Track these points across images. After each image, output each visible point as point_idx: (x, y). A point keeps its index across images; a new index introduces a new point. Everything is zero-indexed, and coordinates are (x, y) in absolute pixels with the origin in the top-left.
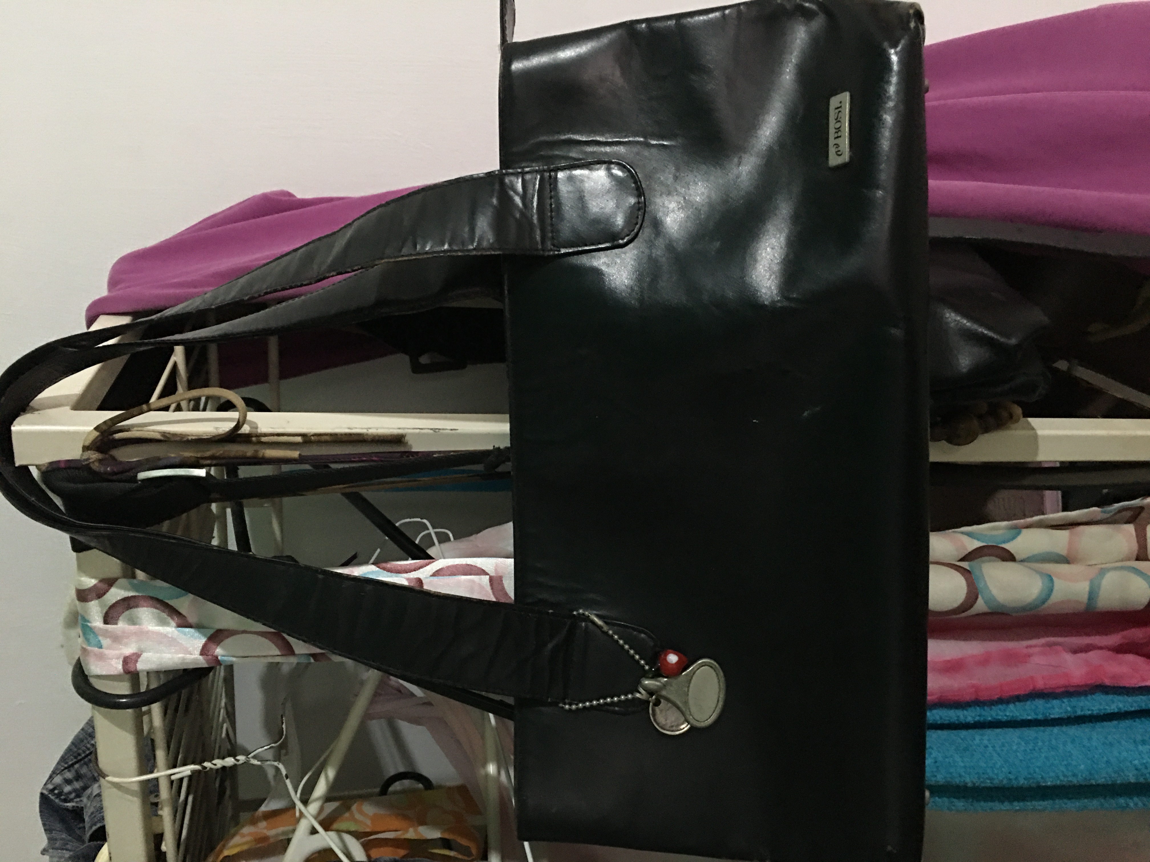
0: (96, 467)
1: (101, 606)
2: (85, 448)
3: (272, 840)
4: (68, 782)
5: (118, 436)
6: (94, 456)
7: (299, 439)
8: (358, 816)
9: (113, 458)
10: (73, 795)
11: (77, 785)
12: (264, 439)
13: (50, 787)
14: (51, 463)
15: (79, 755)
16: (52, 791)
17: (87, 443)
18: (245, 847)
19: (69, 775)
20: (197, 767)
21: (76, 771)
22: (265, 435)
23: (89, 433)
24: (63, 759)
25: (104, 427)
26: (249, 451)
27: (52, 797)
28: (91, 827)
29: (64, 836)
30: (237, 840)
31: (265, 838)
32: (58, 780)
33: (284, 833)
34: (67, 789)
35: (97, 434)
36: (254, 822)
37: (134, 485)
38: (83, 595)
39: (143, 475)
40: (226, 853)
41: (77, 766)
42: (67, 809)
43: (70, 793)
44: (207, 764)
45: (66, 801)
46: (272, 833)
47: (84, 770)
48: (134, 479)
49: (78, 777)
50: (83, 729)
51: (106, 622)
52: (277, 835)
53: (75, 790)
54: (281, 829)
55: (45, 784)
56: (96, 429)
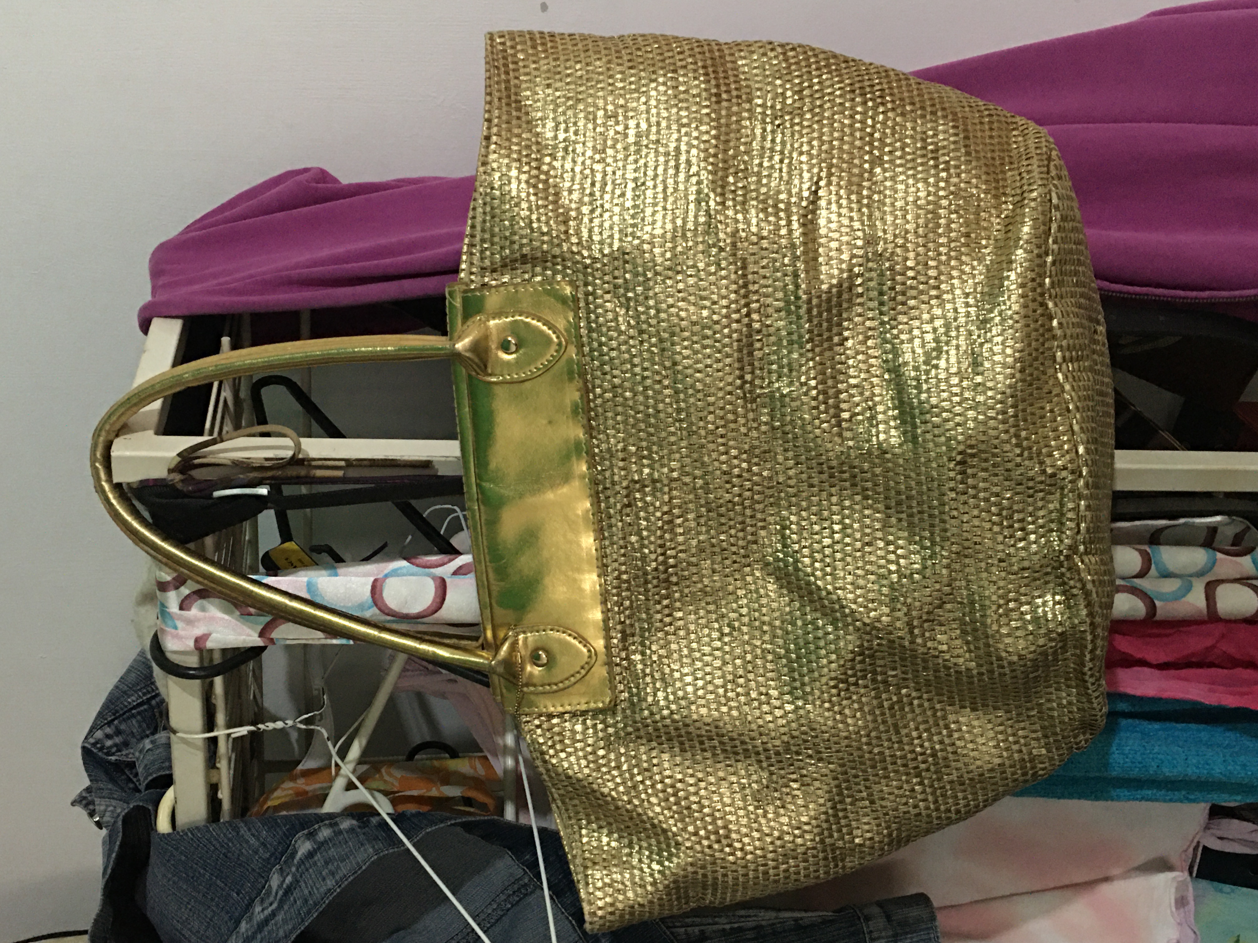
0: (180, 486)
1: (178, 596)
2: (170, 471)
3: (310, 794)
4: (108, 737)
5: (197, 461)
6: (177, 477)
7: (343, 463)
8: (387, 778)
9: (193, 478)
10: (114, 750)
11: (117, 740)
12: (314, 463)
13: (92, 740)
14: (141, 482)
15: (117, 712)
16: (94, 745)
17: (172, 466)
18: (287, 799)
19: (108, 730)
20: (252, 728)
21: (116, 727)
22: (314, 460)
23: (173, 458)
24: (100, 715)
25: (185, 454)
26: (303, 472)
27: (95, 751)
28: (146, 778)
29: (110, 786)
30: (277, 793)
31: (306, 792)
32: (99, 734)
33: (322, 788)
34: (109, 743)
35: (179, 459)
36: (294, 779)
37: (210, 501)
38: (163, 587)
39: (217, 494)
40: (270, 803)
41: (116, 722)
42: (109, 762)
43: (111, 747)
44: (260, 726)
45: (108, 754)
46: (308, 788)
47: (123, 727)
48: (210, 496)
49: (118, 732)
50: (116, 687)
51: (181, 608)
52: (315, 790)
53: (116, 745)
54: (318, 786)
55: (86, 738)
56: (179, 455)
